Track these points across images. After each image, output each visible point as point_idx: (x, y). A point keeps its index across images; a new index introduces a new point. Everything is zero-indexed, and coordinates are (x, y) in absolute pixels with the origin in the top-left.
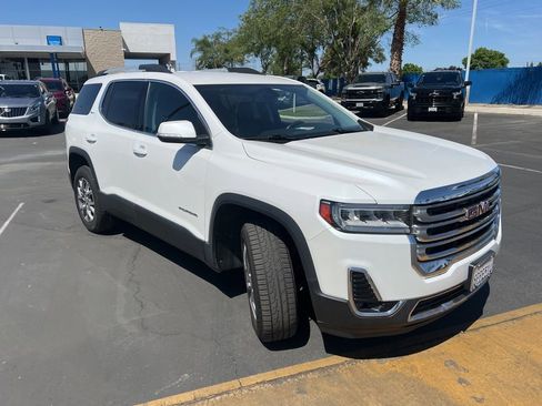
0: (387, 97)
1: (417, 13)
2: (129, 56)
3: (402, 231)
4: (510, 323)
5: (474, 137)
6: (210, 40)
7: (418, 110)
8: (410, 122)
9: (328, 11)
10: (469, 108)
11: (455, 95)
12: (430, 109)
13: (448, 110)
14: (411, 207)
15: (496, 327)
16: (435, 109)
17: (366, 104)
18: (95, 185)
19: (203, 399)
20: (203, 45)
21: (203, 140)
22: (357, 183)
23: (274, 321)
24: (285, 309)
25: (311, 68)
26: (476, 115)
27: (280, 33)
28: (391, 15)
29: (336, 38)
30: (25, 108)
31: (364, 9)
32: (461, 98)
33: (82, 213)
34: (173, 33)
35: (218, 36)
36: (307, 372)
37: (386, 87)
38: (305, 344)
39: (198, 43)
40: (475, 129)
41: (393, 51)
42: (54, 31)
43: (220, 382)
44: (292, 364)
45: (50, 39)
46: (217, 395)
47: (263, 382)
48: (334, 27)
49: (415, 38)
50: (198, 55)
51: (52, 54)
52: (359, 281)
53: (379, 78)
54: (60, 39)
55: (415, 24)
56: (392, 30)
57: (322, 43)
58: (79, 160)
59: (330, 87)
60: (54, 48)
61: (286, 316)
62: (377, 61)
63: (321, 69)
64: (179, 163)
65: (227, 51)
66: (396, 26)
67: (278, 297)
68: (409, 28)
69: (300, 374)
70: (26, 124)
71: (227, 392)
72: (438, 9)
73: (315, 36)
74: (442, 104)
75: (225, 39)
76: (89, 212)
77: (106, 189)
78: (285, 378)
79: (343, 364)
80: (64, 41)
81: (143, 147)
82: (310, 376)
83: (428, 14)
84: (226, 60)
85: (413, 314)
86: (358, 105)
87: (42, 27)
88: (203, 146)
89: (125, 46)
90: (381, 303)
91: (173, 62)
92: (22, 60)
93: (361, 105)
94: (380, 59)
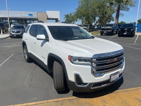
0: (113, 30)
1: (123, 8)
2: (48, 19)
3: (89, 65)
4: (125, 92)
5: (135, 42)
6: (69, 15)
7: (121, 34)
8: (119, 37)
9: (99, 7)
10: (136, 34)
11: (132, 30)
12: (124, 34)
13: (129, 34)
14: (92, 59)
15: (121, 93)
16: (126, 34)
17: (107, 32)
18: (27, 50)
19: (37, 104)
20: (67, 16)
21: (47, 40)
22: (78, 51)
23: (58, 86)
24: (61, 83)
25: (94, 22)
26: (138, 36)
27: (86, 13)
28: (116, 8)
29: (101, 14)
30: (20, 31)
31: (108, 7)
32: (134, 31)
33: (25, 57)
34: (59, 13)
35: (71, 14)
36: (66, 100)
37: (113, 28)
38: (68, 93)
39: (66, 16)
40: (136, 39)
41: (116, 18)
42: (31, 13)
43: (43, 100)
44: (62, 98)
45: (29, 15)
46: (41, 104)
47: (54, 102)
48: (100, 11)
49: (123, 14)
50: (66, 19)
51: (29, 18)
52: (77, 77)
53: (111, 25)
54: (32, 15)
55: (123, 11)
56: (116, 12)
57: (97, 16)
58: (24, 44)
59: (99, 27)
60: (30, 17)
61: (61, 85)
62: (112, 21)
63: (97, 23)
64: (42, 45)
65: (73, 18)
66: (117, 11)
67: (59, 80)
68: (121, 12)
69: (64, 100)
70: (20, 35)
71: (44, 103)
72: (129, 7)
73: (96, 14)
74: (128, 32)
75: (73, 15)
76: (26, 57)
77: (29, 51)
78: (59, 101)
79: (76, 99)
80: (33, 15)
81: (36, 41)
82: (66, 101)
83: (127, 8)
84: (73, 20)
85: (92, 87)
86: (105, 32)
87: (28, 12)
88: (47, 41)
89: (47, 16)
90: (83, 83)
91: (59, 20)
92: (23, 20)
93: (106, 32)
94: (113, 20)
